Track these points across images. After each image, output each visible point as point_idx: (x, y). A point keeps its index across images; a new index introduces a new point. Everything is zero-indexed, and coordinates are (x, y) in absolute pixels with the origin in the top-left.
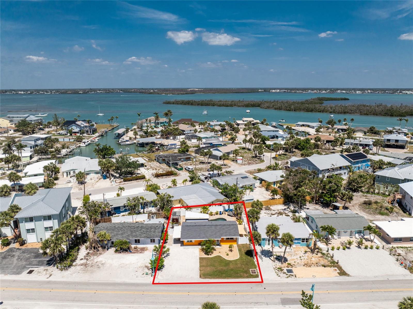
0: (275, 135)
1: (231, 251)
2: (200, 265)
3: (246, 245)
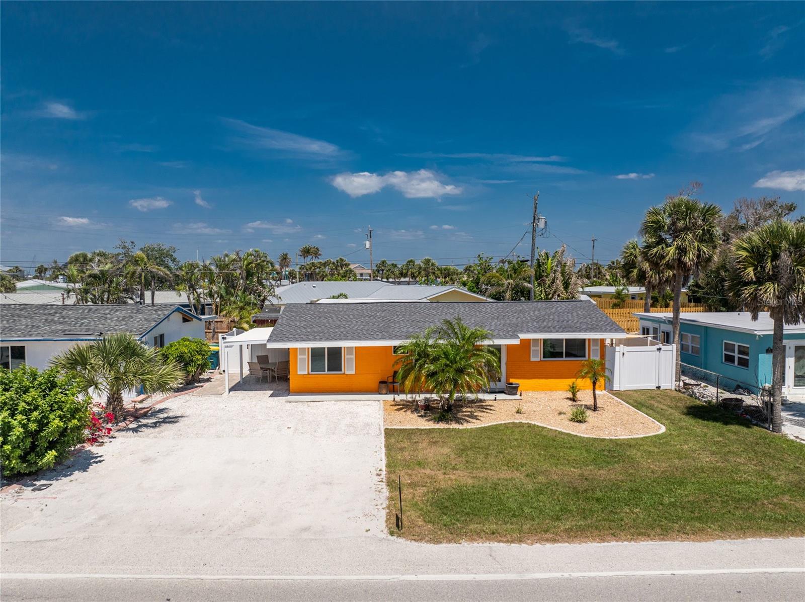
2: (388, 460)
3: (657, 393)
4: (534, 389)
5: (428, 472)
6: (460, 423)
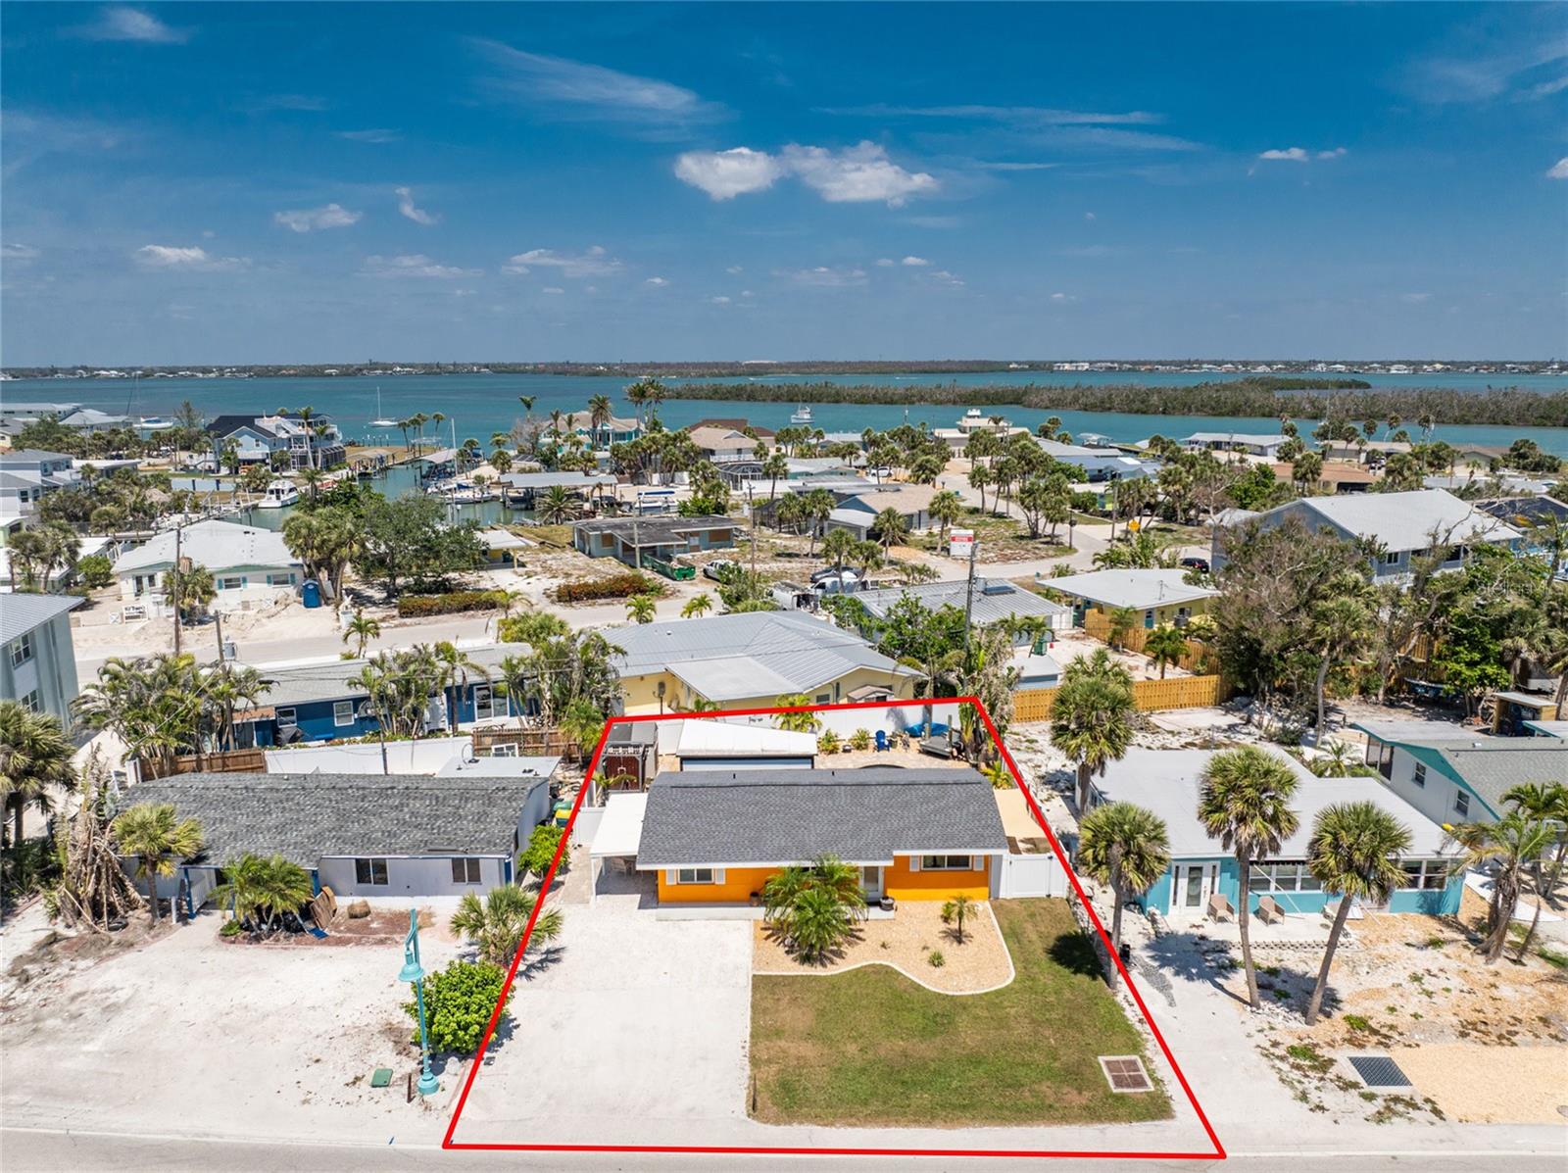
0: (1107, 468)
1: (960, 942)
2: (752, 1028)
3: (1045, 905)
4: (913, 899)
5: (782, 1043)
6: (823, 965)
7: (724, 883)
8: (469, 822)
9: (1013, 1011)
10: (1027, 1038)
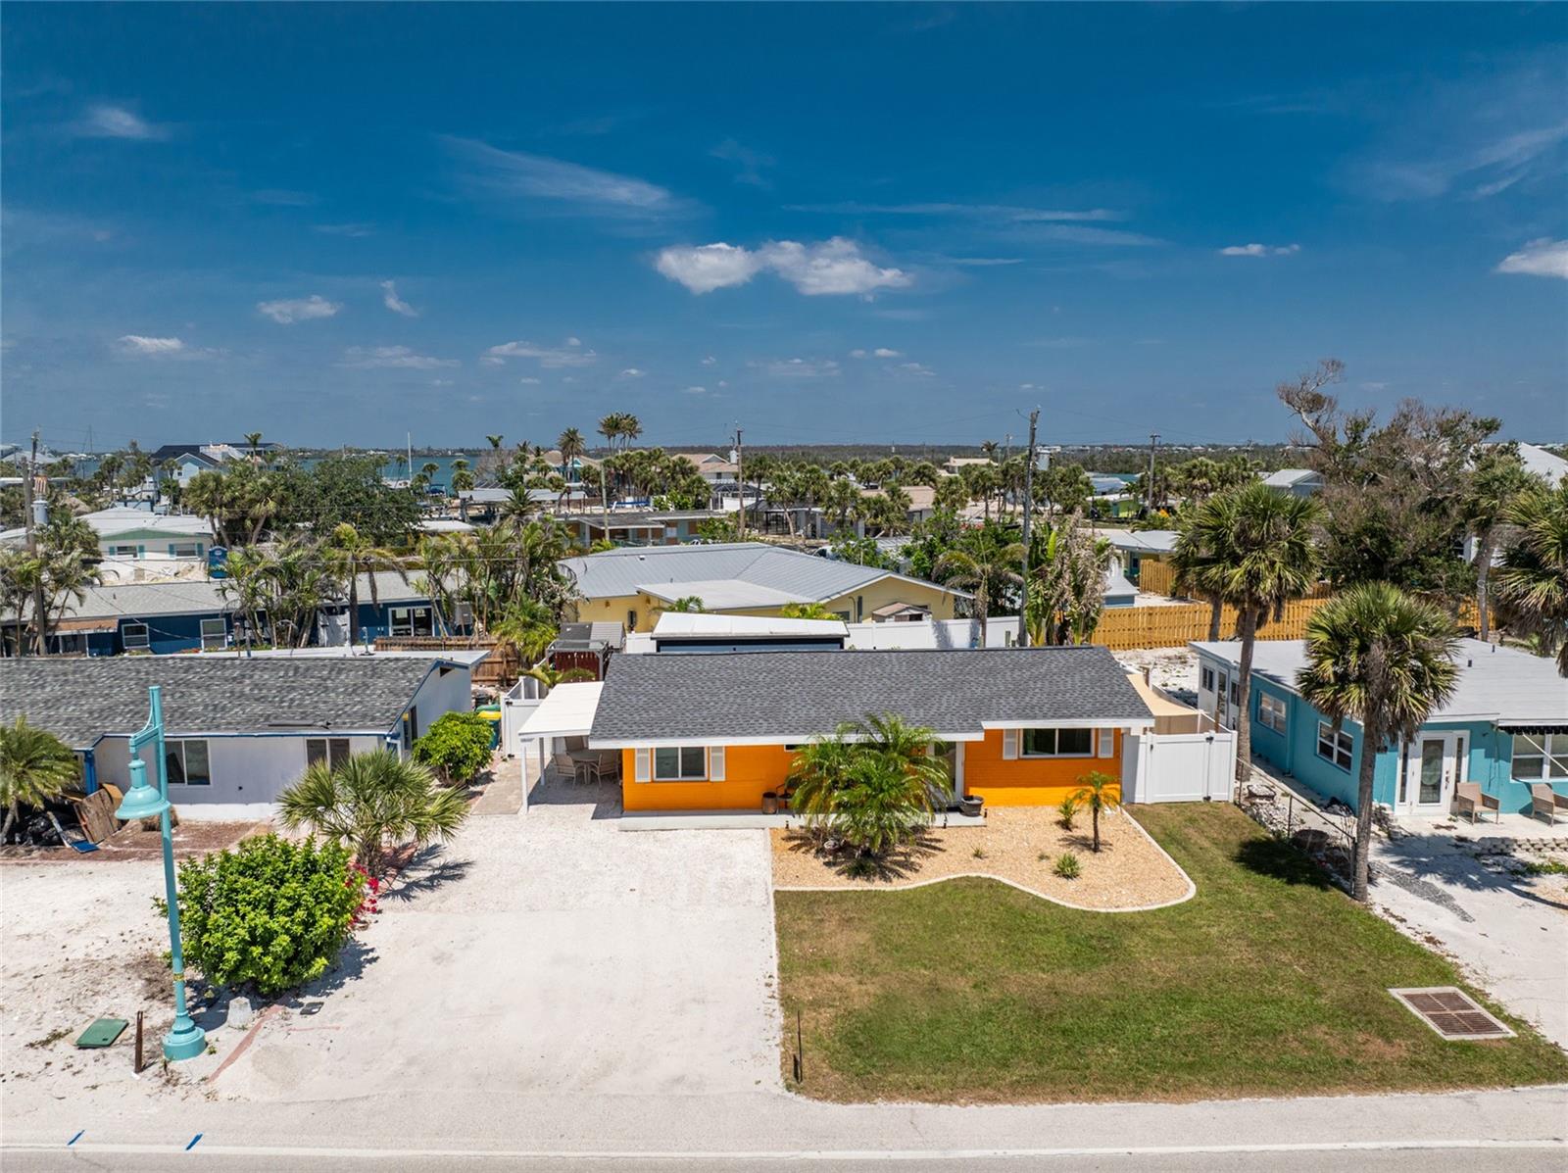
1: (1095, 850)
2: (781, 958)
3: (1203, 809)
4: (1008, 803)
5: (837, 979)
6: (887, 879)
7: (723, 779)
8: (338, 695)
9: (1214, 931)
10: (1253, 965)
